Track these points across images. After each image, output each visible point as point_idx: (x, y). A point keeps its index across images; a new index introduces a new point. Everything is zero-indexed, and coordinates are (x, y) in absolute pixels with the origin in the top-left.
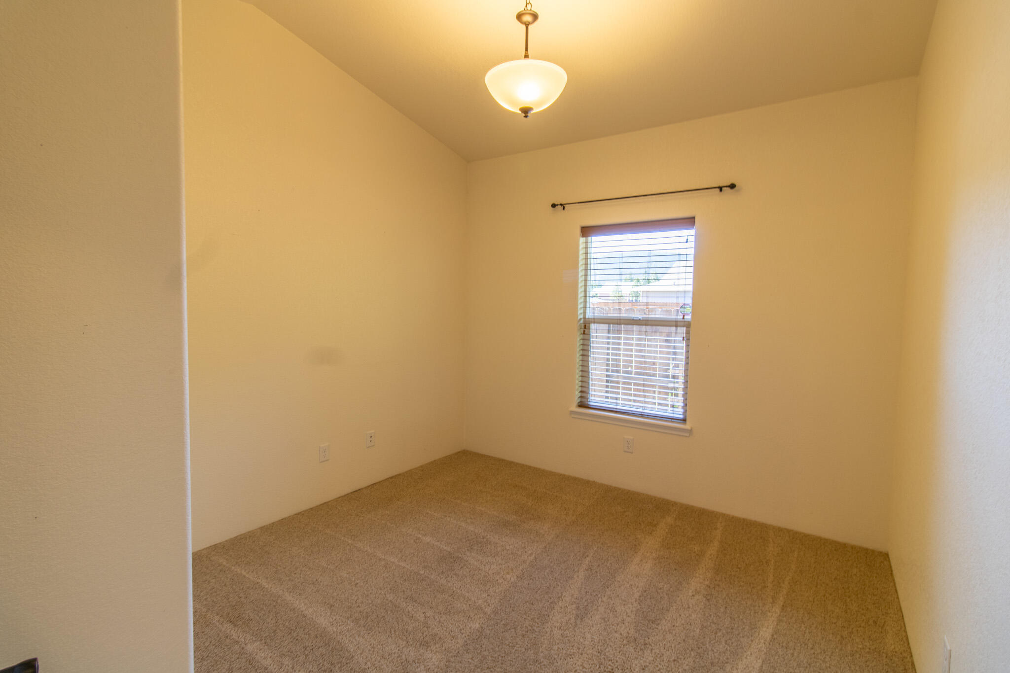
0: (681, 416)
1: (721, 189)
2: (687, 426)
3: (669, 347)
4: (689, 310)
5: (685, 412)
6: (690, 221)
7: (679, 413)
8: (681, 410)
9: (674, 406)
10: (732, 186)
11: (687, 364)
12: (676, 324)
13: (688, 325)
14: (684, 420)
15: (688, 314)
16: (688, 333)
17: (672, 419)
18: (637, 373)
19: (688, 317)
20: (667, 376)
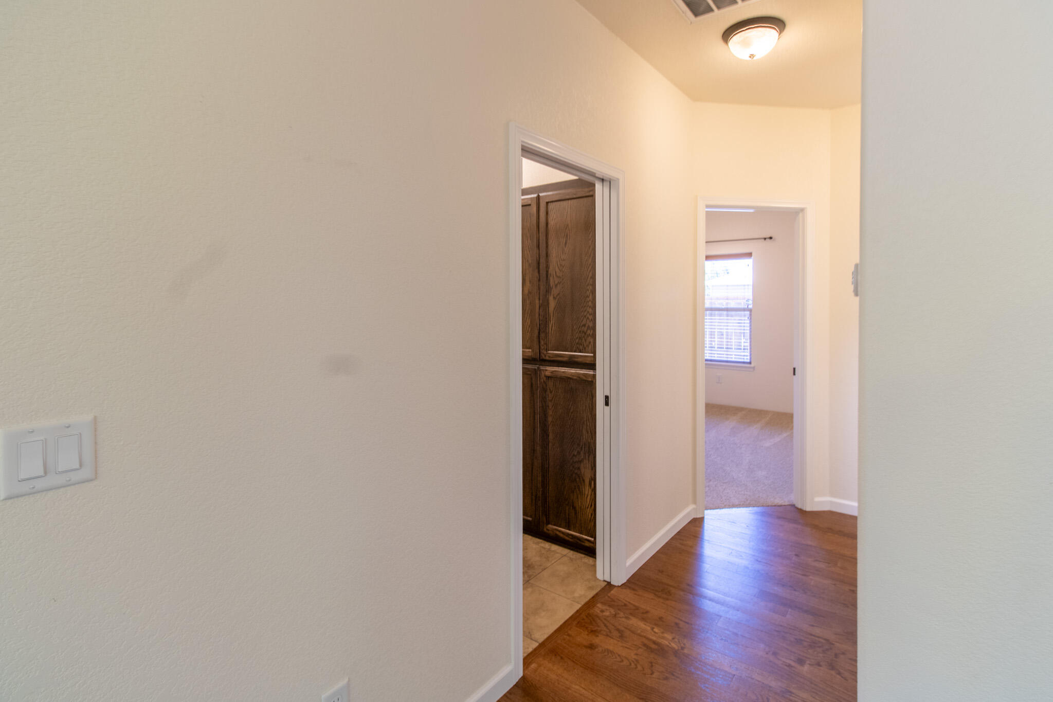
0: (749, 361)
1: (765, 239)
2: (752, 365)
3: (740, 326)
4: (751, 302)
5: (751, 359)
6: (749, 255)
7: (747, 359)
8: (749, 357)
9: (745, 356)
10: (771, 238)
11: (751, 332)
12: (744, 310)
13: (750, 310)
14: (750, 363)
15: (750, 305)
16: (751, 315)
17: (744, 363)
18: (718, 348)
19: (750, 307)
20: (741, 349)
